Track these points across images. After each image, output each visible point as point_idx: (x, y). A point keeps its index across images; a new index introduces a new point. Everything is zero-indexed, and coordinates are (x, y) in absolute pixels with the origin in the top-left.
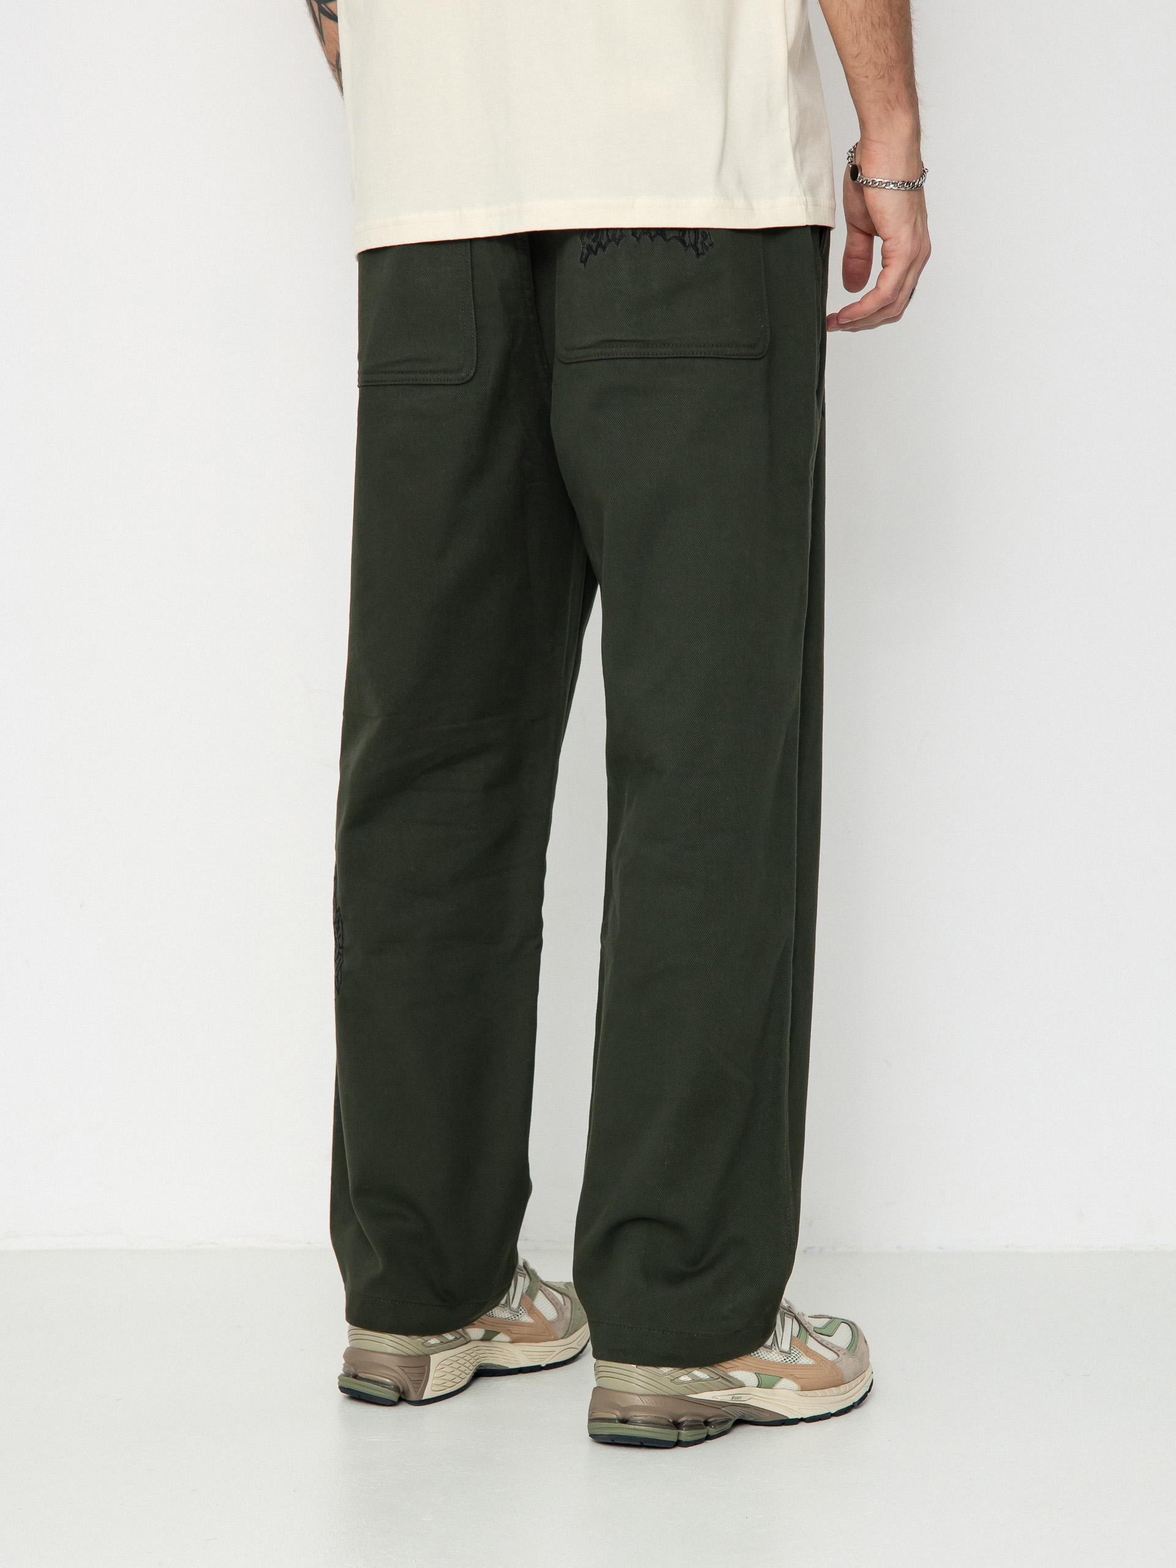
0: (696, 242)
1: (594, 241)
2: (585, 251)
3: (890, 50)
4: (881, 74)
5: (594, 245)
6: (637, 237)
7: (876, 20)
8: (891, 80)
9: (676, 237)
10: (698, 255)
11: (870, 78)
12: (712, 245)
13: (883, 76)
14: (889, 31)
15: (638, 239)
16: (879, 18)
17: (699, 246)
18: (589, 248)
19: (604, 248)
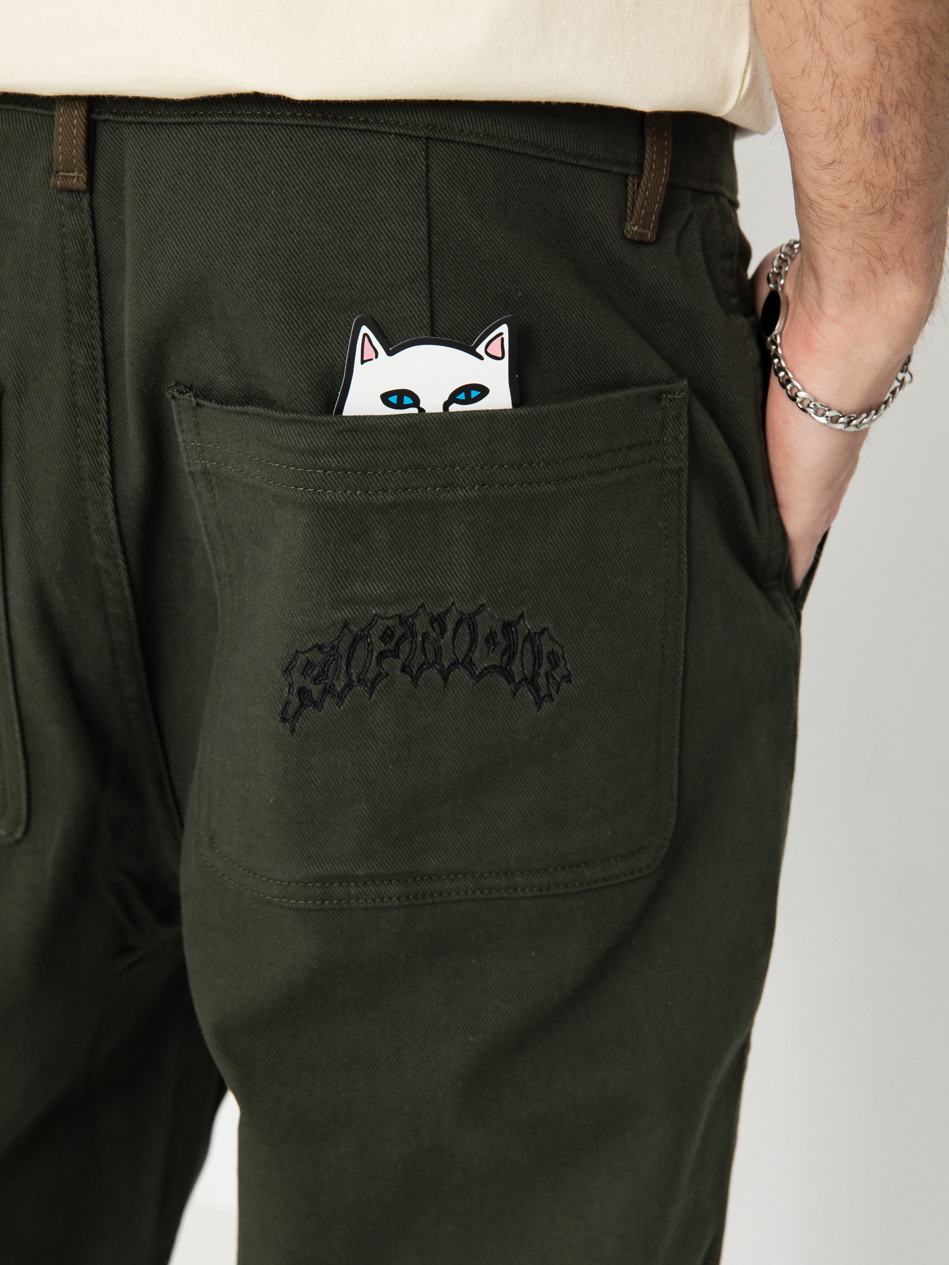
0: (535, 674)
1: (315, 680)
2: (295, 701)
3: (909, 158)
4: (878, 205)
5: (316, 691)
6: (411, 676)
7: (890, 98)
8: (898, 216)
9: (494, 666)
10: (539, 702)
11: (852, 209)
12: (567, 678)
13: (881, 211)
14: (916, 121)
15: (415, 679)
16: (900, 92)
17: (542, 681)
18: (303, 692)
19: (341, 698)
